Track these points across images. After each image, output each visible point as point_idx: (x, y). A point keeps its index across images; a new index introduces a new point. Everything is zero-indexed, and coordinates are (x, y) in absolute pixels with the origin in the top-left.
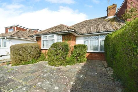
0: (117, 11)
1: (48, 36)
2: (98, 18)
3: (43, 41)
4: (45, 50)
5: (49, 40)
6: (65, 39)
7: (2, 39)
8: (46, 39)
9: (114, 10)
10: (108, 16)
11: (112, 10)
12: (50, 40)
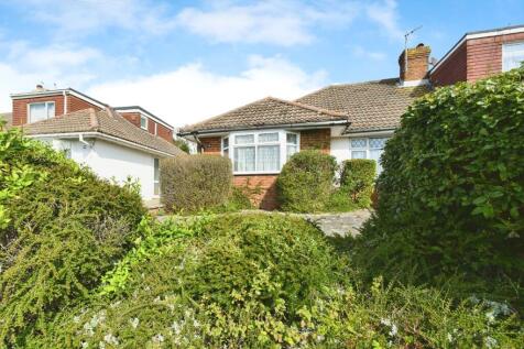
0: (431, 67)
1: (256, 134)
2: (372, 83)
3: (236, 149)
4: (244, 178)
5: (259, 147)
6: (311, 145)
7: (58, 142)
8: (251, 144)
9: (422, 64)
10: (403, 77)
11: (416, 63)
12: (263, 146)
